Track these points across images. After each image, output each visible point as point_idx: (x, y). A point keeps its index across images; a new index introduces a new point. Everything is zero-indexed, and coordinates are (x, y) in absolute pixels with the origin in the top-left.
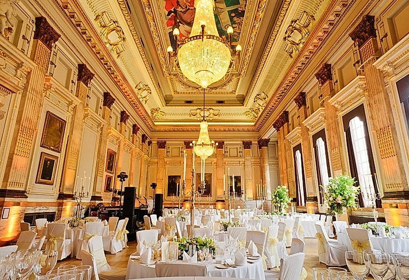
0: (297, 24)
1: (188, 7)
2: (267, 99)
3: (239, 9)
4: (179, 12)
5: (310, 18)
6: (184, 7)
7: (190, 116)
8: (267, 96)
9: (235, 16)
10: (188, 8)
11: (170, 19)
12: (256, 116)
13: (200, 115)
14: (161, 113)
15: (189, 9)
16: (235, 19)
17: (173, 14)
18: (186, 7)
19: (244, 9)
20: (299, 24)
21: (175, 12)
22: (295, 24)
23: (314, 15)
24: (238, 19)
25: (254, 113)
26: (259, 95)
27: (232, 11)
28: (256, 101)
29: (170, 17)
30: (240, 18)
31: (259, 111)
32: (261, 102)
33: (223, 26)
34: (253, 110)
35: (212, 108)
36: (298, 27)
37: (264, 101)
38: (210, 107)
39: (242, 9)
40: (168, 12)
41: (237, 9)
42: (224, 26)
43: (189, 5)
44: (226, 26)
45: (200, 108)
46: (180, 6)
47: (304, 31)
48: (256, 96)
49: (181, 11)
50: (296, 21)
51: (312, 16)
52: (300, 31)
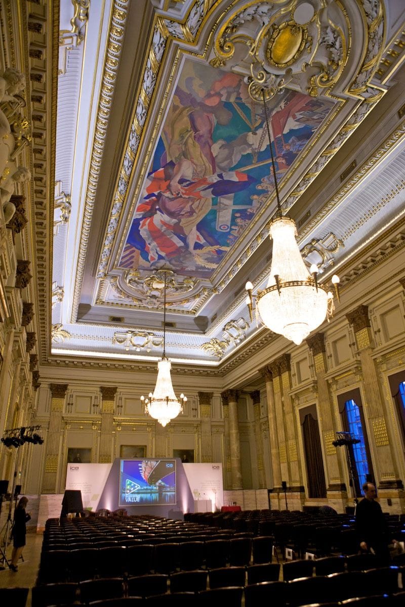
0: (319, 244)
1: (181, 194)
2: (246, 329)
3: (248, 210)
4: (164, 198)
5: (337, 242)
6: (174, 194)
7: (114, 342)
8: (248, 324)
9: (239, 217)
10: (179, 195)
11: (147, 204)
12: (221, 351)
13: (131, 342)
14: (62, 333)
15: (181, 197)
16: (238, 220)
17: (154, 198)
18: (178, 194)
19: (254, 212)
20: (321, 244)
21: (159, 196)
22: (317, 244)
23: (343, 240)
24: (242, 221)
25: (217, 346)
26: (234, 321)
27: (238, 211)
28: (227, 329)
29: (147, 200)
30: (245, 221)
31: (228, 344)
32: (235, 333)
33: (218, 224)
34: (217, 342)
35: (152, 333)
36: (319, 247)
37: (241, 332)
38: (149, 331)
39: (251, 212)
40: (147, 194)
41: (246, 210)
42: (219, 226)
43: (184, 192)
44: (222, 226)
45: (133, 330)
46: (170, 191)
47: (327, 255)
48: (229, 323)
49: (168, 197)
50: (319, 240)
51: (341, 241)
52: (322, 254)
